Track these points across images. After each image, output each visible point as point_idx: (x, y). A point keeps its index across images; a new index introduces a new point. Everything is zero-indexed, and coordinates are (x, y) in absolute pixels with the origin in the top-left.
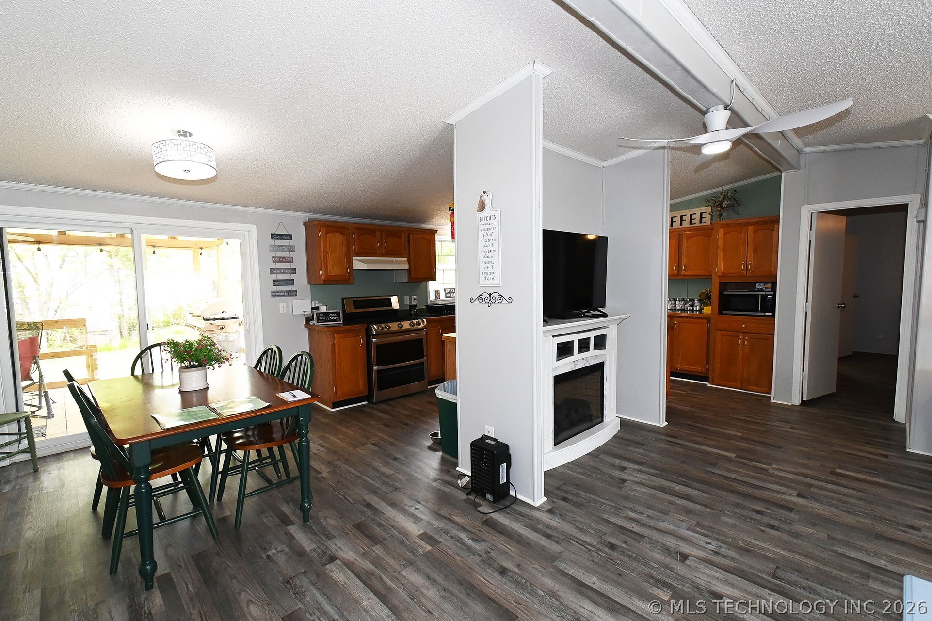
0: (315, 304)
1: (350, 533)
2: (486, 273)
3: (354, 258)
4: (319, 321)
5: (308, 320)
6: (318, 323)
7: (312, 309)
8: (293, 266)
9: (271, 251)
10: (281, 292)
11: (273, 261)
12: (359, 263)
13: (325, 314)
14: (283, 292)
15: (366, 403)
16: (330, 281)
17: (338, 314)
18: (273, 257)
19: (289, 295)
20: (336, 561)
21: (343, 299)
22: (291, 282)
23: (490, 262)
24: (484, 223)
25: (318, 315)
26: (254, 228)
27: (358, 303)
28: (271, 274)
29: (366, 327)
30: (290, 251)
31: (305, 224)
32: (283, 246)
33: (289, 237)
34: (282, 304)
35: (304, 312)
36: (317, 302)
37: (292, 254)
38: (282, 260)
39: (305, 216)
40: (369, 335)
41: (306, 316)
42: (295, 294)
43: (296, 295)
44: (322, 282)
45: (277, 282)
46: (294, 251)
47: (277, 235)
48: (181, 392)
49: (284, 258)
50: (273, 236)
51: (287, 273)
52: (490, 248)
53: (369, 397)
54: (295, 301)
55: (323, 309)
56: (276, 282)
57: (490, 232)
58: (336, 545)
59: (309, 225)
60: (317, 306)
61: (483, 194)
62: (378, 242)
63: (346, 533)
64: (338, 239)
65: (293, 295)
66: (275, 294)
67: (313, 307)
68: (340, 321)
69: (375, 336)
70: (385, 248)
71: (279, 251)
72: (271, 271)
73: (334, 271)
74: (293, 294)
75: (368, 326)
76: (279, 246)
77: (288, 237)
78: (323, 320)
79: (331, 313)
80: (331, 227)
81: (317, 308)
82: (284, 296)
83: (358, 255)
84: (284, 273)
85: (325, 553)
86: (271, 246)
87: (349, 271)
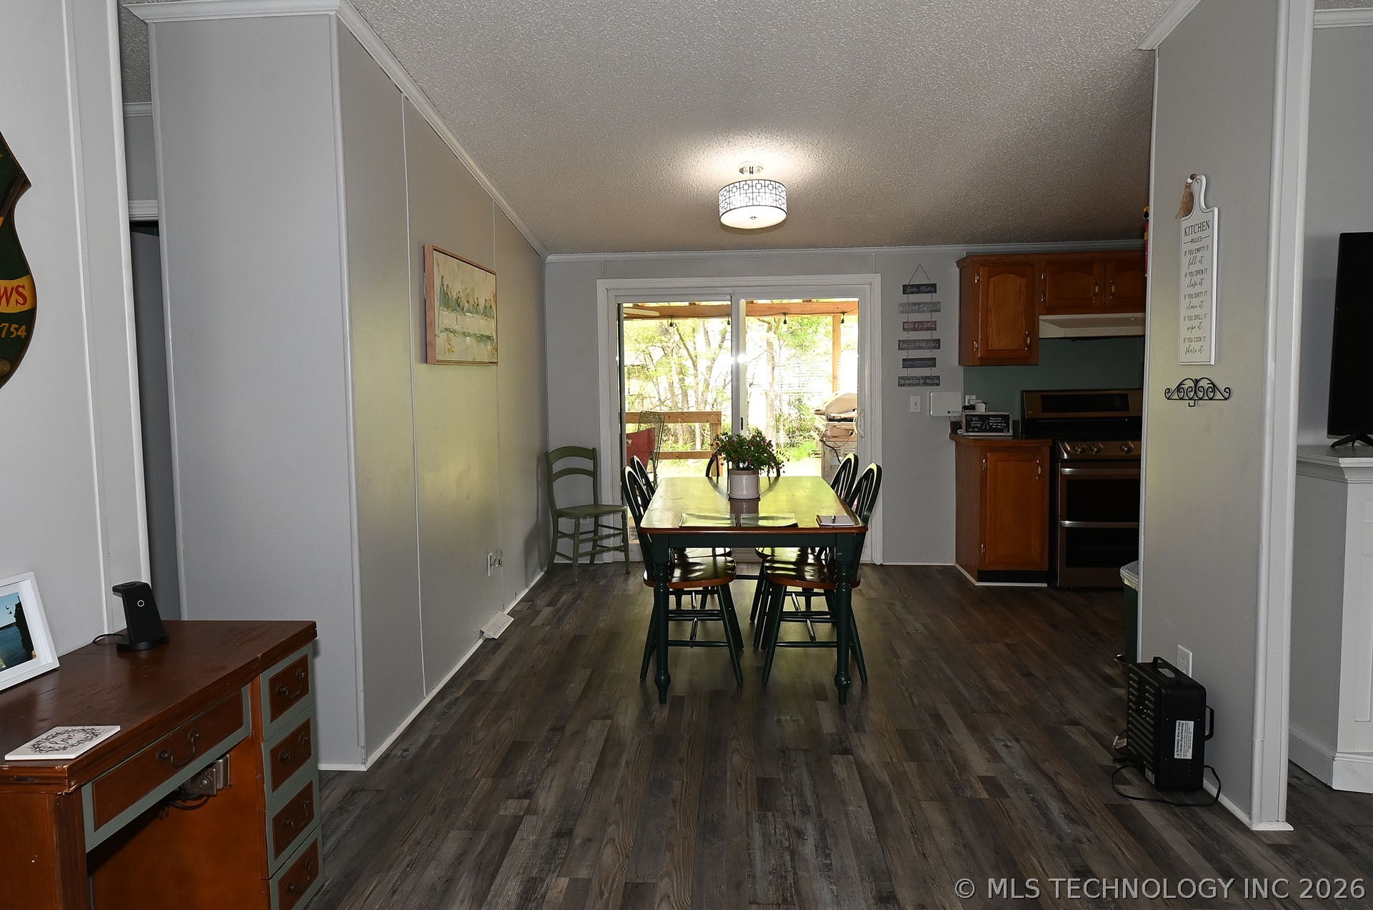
0: (969, 400)
1: (887, 736)
2: (1190, 340)
3: (1041, 317)
4: (970, 430)
5: (955, 426)
6: (967, 431)
7: (965, 408)
8: (935, 335)
9: (903, 312)
10: (912, 378)
11: (904, 330)
12: (1050, 327)
13: (982, 418)
14: (918, 378)
15: (1045, 585)
16: (992, 359)
17: (1006, 418)
18: (904, 323)
19: (925, 384)
20: (849, 756)
21: (1022, 392)
22: (932, 362)
23: (1197, 317)
24: (1189, 238)
25: (969, 419)
26: (877, 279)
27: (1050, 400)
28: (899, 349)
29: (1051, 444)
30: (932, 311)
31: (959, 263)
32: (920, 304)
33: (932, 288)
34: (914, 398)
35: (949, 412)
36: (974, 397)
37: (935, 316)
38: (918, 326)
39: (961, 250)
40: (1055, 460)
41: (953, 420)
42: (937, 382)
43: (938, 385)
44: (978, 362)
45: (908, 363)
46: (939, 311)
47: (912, 286)
48: (730, 499)
49: (921, 323)
50: (907, 289)
51: (925, 348)
52: (1198, 289)
53: (1049, 577)
54: (932, 393)
55: (981, 409)
56: (906, 363)
57: (1200, 254)
58: (860, 740)
59: (967, 265)
60: (972, 403)
61: (1190, 181)
62: (1096, 284)
63: (882, 734)
64: (1012, 284)
65: (933, 384)
66: (903, 382)
67: (967, 404)
68: (1009, 432)
69: (1066, 464)
70: (1112, 294)
71: (914, 312)
72: (899, 345)
73: (1000, 342)
74: (933, 381)
75: (1054, 443)
76: (915, 304)
77: (929, 289)
78: (977, 427)
79: (993, 416)
80: (996, 266)
81: (973, 407)
82: (918, 384)
83: (1050, 311)
84: (920, 348)
85: (841, 742)
86: (901, 305)
87: (1028, 342)
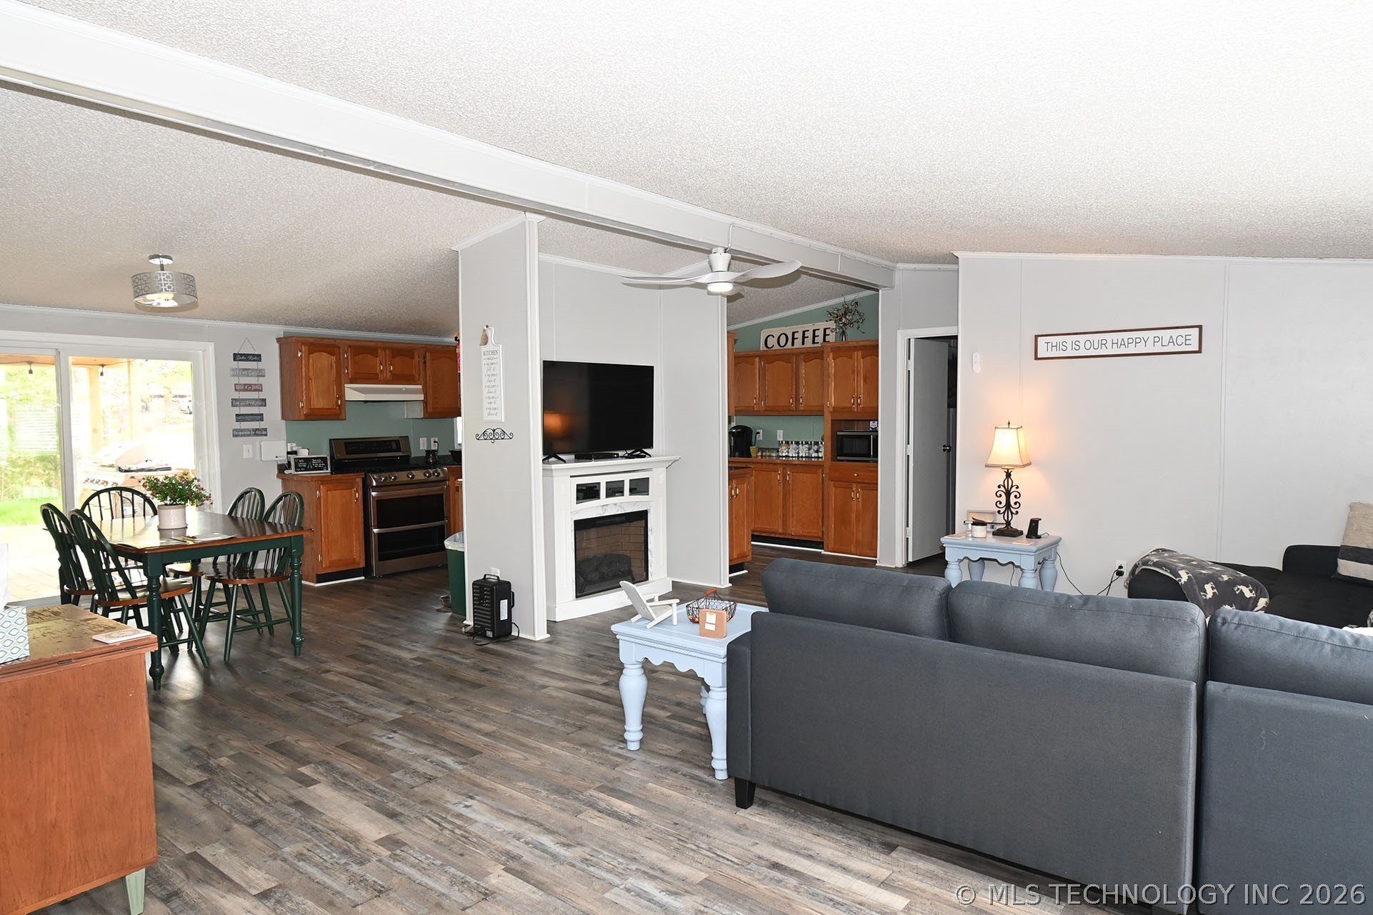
0: (292, 447)
2: (490, 409)
3: (346, 385)
4: (298, 470)
5: (282, 468)
6: (296, 471)
7: (288, 453)
8: (262, 395)
9: (234, 376)
10: (245, 430)
11: (236, 390)
12: (353, 393)
13: (306, 460)
14: (249, 430)
15: (363, 578)
16: (315, 415)
17: (324, 459)
18: (235, 385)
19: (256, 435)
21: (330, 440)
22: (260, 417)
23: (493, 397)
24: (487, 357)
25: (297, 461)
26: (211, 347)
27: (352, 445)
28: (232, 406)
29: (363, 476)
30: (258, 376)
31: (279, 340)
32: (249, 369)
33: (257, 358)
34: (248, 447)
35: (277, 457)
36: (294, 444)
37: (261, 380)
38: (248, 388)
39: (280, 330)
40: (366, 488)
41: (279, 463)
42: (265, 433)
43: (266, 435)
44: (303, 417)
45: (240, 418)
46: (264, 376)
47: (241, 355)
49: (250, 385)
50: (237, 357)
51: (254, 406)
52: (493, 383)
53: (366, 571)
54: (264, 442)
55: (304, 453)
56: (239, 418)
57: (493, 366)
59: (286, 343)
60: (295, 449)
61: (485, 328)
62: (381, 364)
64: (325, 360)
65: (262, 435)
66: (237, 433)
67: (289, 450)
68: (327, 469)
69: (375, 489)
70: (391, 372)
71: (244, 376)
72: (232, 403)
73: (320, 403)
74: (261, 433)
75: (366, 475)
76: (244, 370)
77: (256, 358)
78: (303, 467)
79: (315, 458)
80: (317, 346)
81: (295, 453)
82: (249, 435)
83: (353, 381)
84: (250, 405)
86: (233, 370)
87: (339, 403)
